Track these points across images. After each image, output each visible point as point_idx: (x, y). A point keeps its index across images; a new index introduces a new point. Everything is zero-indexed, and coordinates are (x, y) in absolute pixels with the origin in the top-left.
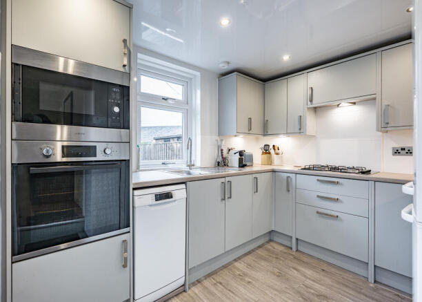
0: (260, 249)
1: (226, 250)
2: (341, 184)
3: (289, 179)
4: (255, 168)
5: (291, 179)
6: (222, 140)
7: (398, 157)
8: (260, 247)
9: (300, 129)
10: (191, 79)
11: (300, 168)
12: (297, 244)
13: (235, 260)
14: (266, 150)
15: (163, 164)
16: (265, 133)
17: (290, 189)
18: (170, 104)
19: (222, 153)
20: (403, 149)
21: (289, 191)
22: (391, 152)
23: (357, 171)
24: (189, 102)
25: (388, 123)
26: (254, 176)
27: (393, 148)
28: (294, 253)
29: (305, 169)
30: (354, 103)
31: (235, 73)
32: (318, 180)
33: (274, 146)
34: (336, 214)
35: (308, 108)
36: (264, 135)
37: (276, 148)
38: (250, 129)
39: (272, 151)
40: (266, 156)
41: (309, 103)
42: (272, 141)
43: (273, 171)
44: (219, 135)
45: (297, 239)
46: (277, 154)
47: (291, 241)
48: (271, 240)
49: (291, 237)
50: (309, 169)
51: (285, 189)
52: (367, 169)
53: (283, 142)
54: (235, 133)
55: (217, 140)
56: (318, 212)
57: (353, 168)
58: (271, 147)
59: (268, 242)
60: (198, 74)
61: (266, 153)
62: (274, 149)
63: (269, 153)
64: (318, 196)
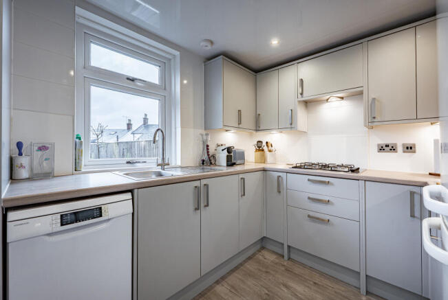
0: (250, 262)
1: (202, 275)
2: (332, 184)
3: (280, 178)
4: (247, 167)
5: (282, 178)
6: (207, 135)
7: (383, 154)
8: (250, 258)
9: (291, 124)
10: (170, 60)
11: (291, 166)
12: (289, 252)
13: (217, 282)
14: (259, 147)
15: (128, 163)
16: (257, 128)
17: (281, 190)
18: (137, 86)
19: (208, 149)
20: (387, 146)
21: (279, 192)
22: (376, 149)
23: (347, 170)
24: (167, 87)
25: (374, 118)
26: (241, 176)
27: (378, 145)
28: (285, 264)
29: (296, 167)
30: (342, 98)
31: (221, 56)
32: (309, 180)
33: (267, 143)
34: (327, 217)
35: (299, 102)
36: (257, 130)
37: (269, 145)
38: (240, 123)
39: (265, 148)
40: (259, 153)
41: (299, 95)
42: (265, 137)
43: (264, 170)
44: (205, 129)
45: (289, 247)
46: (270, 151)
47: (283, 248)
48: (263, 248)
49: (283, 244)
50: (300, 167)
51: (276, 190)
52: (356, 167)
53: (276, 138)
54: (221, 126)
55: (202, 135)
56: (309, 216)
57: (342, 166)
58: (264, 144)
59: (259, 251)
60: (177, 53)
61: (259, 150)
62: (267, 146)
63: (263, 150)
64: (309, 198)
